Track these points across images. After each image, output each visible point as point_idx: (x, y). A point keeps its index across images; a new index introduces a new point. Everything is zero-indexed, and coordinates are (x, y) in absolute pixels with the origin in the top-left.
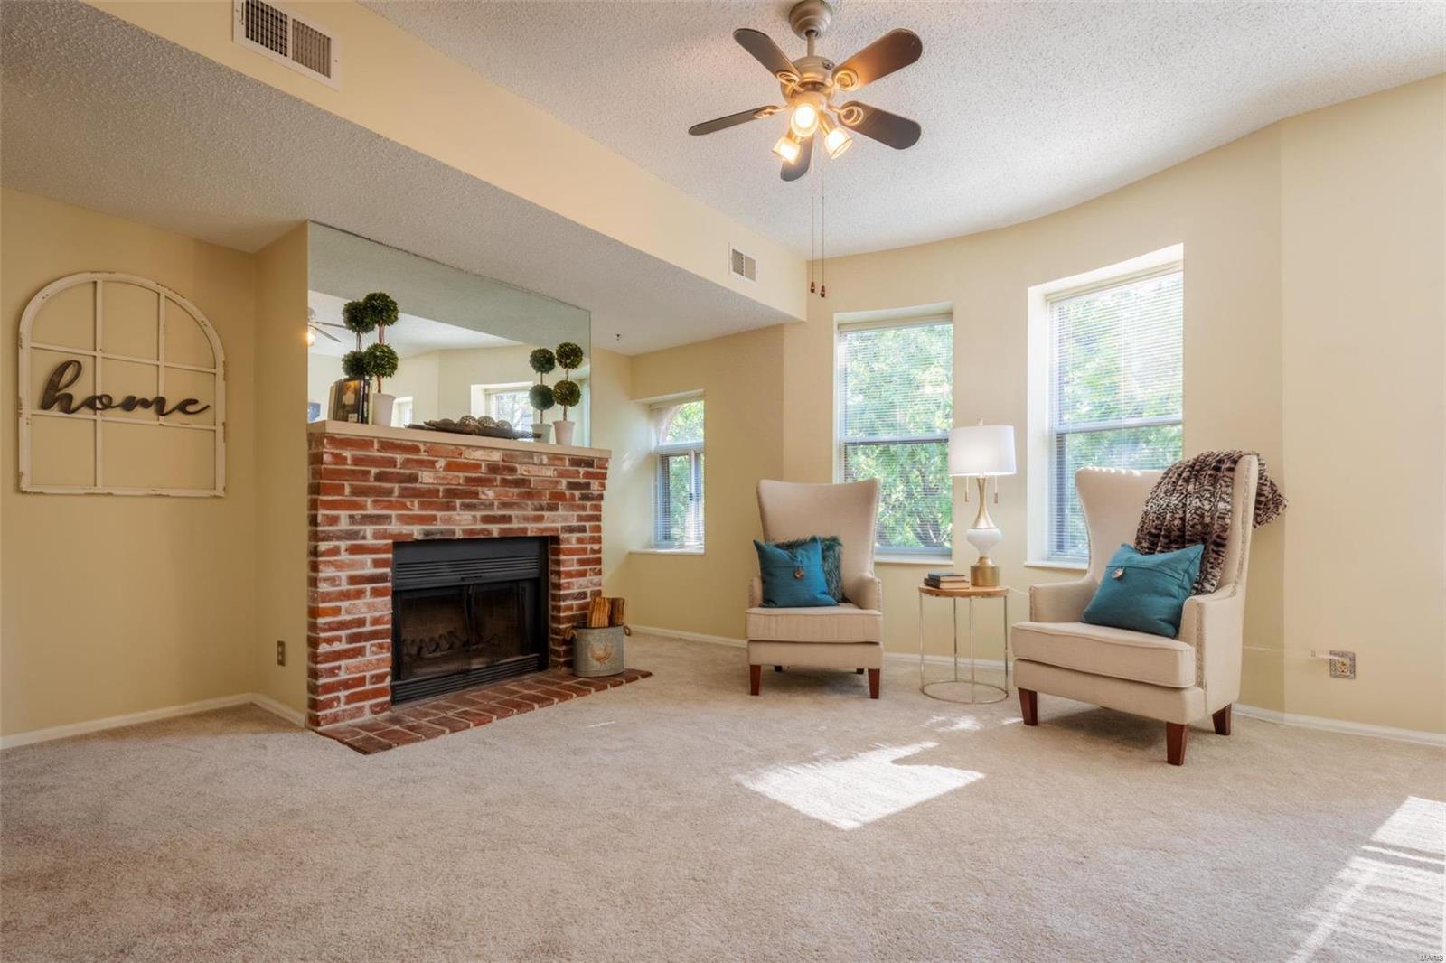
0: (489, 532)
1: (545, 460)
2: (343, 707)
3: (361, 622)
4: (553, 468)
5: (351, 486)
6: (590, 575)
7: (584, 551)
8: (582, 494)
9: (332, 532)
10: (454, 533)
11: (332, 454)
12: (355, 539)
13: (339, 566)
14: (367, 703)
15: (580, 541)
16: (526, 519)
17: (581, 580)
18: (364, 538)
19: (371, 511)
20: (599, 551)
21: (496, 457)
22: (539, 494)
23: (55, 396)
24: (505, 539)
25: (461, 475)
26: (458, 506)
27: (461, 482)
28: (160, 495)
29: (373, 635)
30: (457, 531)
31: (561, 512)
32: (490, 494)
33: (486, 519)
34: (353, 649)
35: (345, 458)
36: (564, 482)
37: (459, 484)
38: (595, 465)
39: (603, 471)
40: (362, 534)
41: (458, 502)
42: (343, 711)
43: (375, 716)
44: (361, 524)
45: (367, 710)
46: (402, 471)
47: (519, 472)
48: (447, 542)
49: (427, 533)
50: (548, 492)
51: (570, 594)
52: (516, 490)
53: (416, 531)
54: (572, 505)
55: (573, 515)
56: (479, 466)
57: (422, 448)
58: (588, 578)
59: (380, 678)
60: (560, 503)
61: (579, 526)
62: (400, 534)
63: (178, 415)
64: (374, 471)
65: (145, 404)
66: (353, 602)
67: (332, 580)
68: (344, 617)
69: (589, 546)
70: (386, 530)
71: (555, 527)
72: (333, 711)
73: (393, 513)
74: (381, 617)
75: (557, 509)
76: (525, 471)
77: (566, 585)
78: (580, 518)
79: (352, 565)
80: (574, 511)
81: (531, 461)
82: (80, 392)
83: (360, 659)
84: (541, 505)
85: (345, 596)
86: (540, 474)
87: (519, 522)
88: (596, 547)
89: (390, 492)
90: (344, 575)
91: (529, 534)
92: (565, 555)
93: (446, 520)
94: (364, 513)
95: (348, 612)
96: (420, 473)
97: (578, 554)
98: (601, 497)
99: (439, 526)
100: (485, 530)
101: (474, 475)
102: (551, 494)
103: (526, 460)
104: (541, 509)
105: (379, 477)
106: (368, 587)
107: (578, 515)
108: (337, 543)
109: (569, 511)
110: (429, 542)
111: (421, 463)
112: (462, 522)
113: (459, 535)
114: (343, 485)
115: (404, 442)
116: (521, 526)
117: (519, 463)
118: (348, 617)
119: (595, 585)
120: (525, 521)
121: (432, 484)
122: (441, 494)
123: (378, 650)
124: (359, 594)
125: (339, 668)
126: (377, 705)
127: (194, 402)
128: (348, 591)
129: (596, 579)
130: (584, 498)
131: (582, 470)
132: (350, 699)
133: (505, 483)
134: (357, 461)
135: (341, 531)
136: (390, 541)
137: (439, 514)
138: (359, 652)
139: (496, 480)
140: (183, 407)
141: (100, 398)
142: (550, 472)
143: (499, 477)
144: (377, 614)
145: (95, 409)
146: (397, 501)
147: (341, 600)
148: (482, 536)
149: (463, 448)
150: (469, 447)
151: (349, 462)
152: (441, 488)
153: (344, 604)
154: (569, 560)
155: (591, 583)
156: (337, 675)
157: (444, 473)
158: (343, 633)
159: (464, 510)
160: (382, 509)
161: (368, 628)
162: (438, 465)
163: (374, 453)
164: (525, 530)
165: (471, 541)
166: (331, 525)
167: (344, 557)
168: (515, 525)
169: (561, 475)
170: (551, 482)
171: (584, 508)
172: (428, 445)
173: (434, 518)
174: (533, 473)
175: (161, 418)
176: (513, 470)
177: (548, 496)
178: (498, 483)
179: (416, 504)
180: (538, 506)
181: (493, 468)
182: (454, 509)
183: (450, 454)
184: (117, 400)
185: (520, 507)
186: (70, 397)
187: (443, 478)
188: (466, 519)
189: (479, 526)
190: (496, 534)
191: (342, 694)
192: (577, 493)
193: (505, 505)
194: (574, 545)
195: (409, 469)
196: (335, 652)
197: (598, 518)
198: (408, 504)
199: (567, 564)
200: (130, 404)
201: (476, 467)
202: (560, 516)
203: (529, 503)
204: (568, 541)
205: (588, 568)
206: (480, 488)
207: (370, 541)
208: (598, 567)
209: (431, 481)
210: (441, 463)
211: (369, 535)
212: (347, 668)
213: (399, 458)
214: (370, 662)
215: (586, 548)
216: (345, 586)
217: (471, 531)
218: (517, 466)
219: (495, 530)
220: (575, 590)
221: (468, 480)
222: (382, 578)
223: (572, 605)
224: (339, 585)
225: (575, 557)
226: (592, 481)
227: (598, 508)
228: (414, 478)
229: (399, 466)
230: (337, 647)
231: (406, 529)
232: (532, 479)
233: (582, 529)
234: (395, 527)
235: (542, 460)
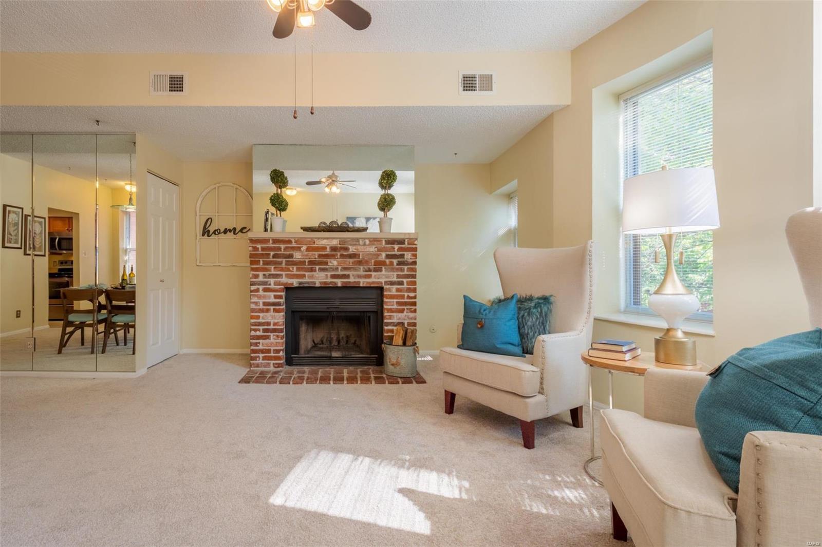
0: (335, 283)
1: (367, 242)
2: (261, 361)
3: (269, 324)
4: (374, 246)
5: (263, 261)
6: (407, 312)
7: (403, 297)
8: (398, 261)
9: (256, 281)
10: (315, 284)
11: (252, 246)
12: (266, 285)
13: (259, 297)
14: (272, 362)
15: (398, 290)
16: (359, 277)
17: (400, 315)
18: (270, 285)
19: (273, 272)
20: (415, 297)
21: (335, 243)
22: (367, 262)
23: (206, 232)
24: (345, 288)
25: (316, 253)
26: (317, 269)
27: (316, 257)
28: (234, 266)
29: (274, 331)
30: (317, 283)
31: (384, 272)
32: (335, 263)
33: (333, 277)
34: (265, 336)
35: (258, 248)
36: (384, 255)
37: (315, 258)
38: (406, 243)
39: (414, 246)
40: (269, 283)
41: (317, 267)
42: (262, 363)
43: (274, 369)
44: (269, 278)
45: (272, 365)
46: (285, 253)
47: (351, 250)
48: (311, 288)
49: (300, 283)
50: (373, 261)
51: (392, 322)
52: (351, 260)
53: (295, 282)
54: (393, 268)
55: (393, 275)
56: (326, 248)
57: (293, 241)
58: (405, 313)
59: (278, 351)
60: (383, 267)
61: (398, 281)
62: (287, 283)
63: (240, 233)
64: (272, 253)
65: (230, 231)
66: (265, 314)
67: (256, 303)
68: (261, 320)
69: (406, 294)
70: (280, 281)
71: (379, 282)
72: (257, 362)
73: (284, 273)
74: (278, 322)
75: (381, 271)
76: (355, 249)
77: (387, 317)
78: (398, 276)
79: (264, 297)
80: (394, 272)
81: (357, 243)
82: (212, 229)
83: (268, 341)
84: (369, 268)
85: (261, 311)
86: (366, 251)
87: (354, 278)
88: (412, 295)
89: (281, 263)
90: (261, 301)
91: (361, 285)
92: (387, 298)
93: (310, 276)
94: (270, 273)
95: (263, 318)
96: (294, 253)
97: (397, 299)
98: (415, 263)
99: (306, 280)
100: (333, 282)
101: (324, 253)
102: (375, 262)
103: (354, 243)
104: (370, 270)
105: (274, 256)
106: (272, 308)
107: (397, 275)
108: (258, 287)
109: (390, 272)
110: (302, 288)
111: (293, 248)
112: (319, 278)
113: (318, 285)
114: (260, 261)
115: (284, 239)
116: (357, 280)
117: (351, 245)
118: (263, 321)
119: (411, 319)
120: (358, 277)
121: (301, 258)
122: (307, 264)
123: (277, 338)
124: (268, 311)
125: (259, 343)
126: (276, 364)
127: (245, 228)
128: (263, 309)
129: (412, 315)
130: (399, 264)
131: (396, 247)
132: (264, 358)
133: (342, 256)
134: (263, 249)
135: (260, 281)
136: (282, 287)
137: (307, 274)
138: (268, 337)
139: (337, 255)
140: (241, 231)
141: (217, 230)
142: (372, 249)
143: (339, 254)
144: (276, 321)
145: (215, 234)
146: (285, 268)
147: (260, 313)
148: (331, 286)
149: (315, 240)
150: (319, 238)
151: (260, 250)
152: (307, 261)
153: (261, 315)
154: (390, 302)
155: (408, 317)
156: (258, 346)
157: (307, 253)
158: (261, 328)
159: (321, 271)
160: (278, 271)
161: (272, 327)
162: (302, 249)
163: (271, 245)
164: (359, 282)
165: (324, 288)
166: (255, 278)
167: (261, 293)
168: (352, 280)
169: (379, 250)
170: (375, 255)
171: (402, 270)
172: (296, 239)
173: (304, 276)
174: (360, 250)
175: (235, 236)
176: (347, 249)
177: (373, 263)
178: (339, 257)
179: (295, 269)
180: (367, 269)
181: (334, 249)
182: (315, 271)
183: (308, 243)
184: (222, 230)
185: (355, 270)
186: (209, 231)
187: (307, 255)
188: (321, 277)
189: (329, 280)
190: (339, 285)
191: (261, 355)
192: (395, 261)
193: (345, 269)
194: (394, 292)
195: (288, 251)
196: (257, 336)
197: (414, 276)
198: (291, 269)
199: (388, 304)
200: (225, 231)
201: (324, 248)
202: (384, 275)
203: (362, 267)
204: (389, 290)
205: (405, 307)
206: (328, 260)
207: (272, 286)
208: (413, 308)
209: (300, 257)
210: (304, 248)
211: (272, 283)
212: (263, 344)
213: (283, 246)
214: (272, 343)
215: (404, 295)
216: (261, 306)
217: (325, 283)
218: (350, 247)
219: (339, 282)
220: (395, 320)
221: (320, 256)
222: (279, 304)
223: (393, 329)
224: (259, 306)
225: (395, 300)
226: (405, 253)
227: (415, 270)
228: (291, 256)
229: (282, 250)
230: (258, 333)
231: (290, 281)
232: (361, 253)
233: (401, 283)
234: (284, 280)
235: (365, 242)
